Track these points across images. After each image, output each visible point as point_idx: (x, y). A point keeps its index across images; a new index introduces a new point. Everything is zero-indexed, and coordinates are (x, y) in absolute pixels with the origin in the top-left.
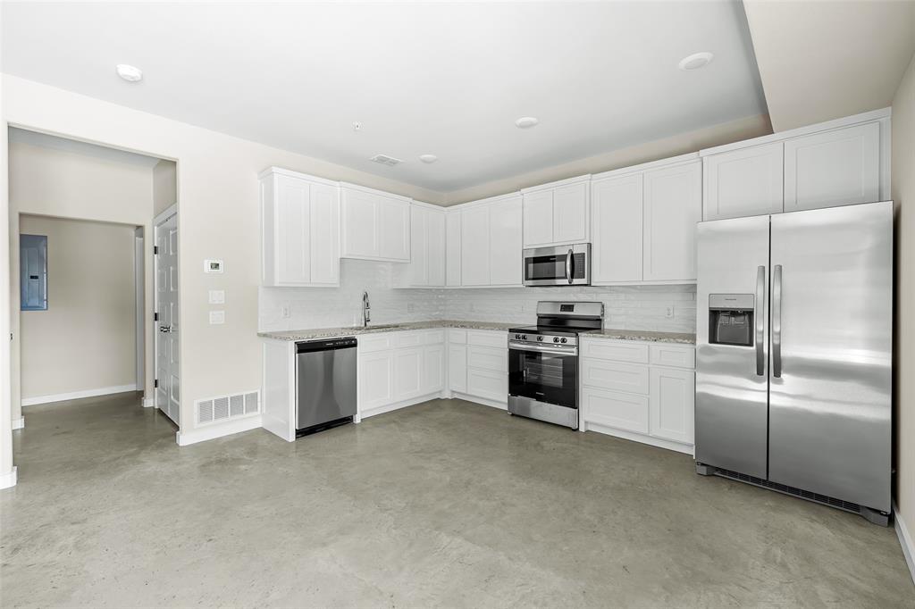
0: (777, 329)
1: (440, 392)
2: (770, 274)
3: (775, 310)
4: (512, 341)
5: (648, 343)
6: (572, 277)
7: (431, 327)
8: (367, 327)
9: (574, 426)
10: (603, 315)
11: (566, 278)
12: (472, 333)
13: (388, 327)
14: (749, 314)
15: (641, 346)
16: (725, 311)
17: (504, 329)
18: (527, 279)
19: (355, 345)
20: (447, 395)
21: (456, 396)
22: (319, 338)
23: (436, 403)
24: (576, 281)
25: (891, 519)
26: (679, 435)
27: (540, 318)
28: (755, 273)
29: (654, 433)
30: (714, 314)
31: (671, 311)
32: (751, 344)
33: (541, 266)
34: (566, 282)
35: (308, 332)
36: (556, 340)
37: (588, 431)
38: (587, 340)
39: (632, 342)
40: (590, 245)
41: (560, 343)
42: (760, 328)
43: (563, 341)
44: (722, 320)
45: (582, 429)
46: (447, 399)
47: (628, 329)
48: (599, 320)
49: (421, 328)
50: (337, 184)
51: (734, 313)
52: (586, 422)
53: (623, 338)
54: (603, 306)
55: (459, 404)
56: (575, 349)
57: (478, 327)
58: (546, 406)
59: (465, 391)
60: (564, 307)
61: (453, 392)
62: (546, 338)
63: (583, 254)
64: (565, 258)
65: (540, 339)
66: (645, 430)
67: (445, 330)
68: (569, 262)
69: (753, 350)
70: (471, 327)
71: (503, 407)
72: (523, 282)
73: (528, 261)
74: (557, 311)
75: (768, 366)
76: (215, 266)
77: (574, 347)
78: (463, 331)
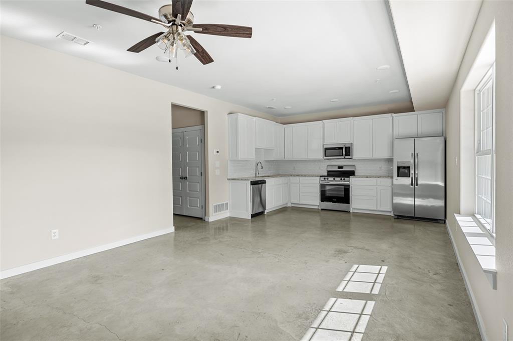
0: (417, 172)
1: (287, 204)
2: (415, 156)
3: (416, 167)
5: (377, 179)
6: (345, 155)
9: (348, 211)
10: (354, 170)
11: (343, 156)
14: (409, 168)
15: (374, 180)
16: (401, 167)
17: (318, 176)
18: (325, 156)
19: (266, 183)
20: (289, 205)
21: (293, 205)
24: (346, 157)
25: (445, 222)
27: (329, 172)
28: (410, 155)
29: (379, 209)
30: (399, 168)
32: (409, 177)
33: (329, 152)
34: (343, 157)
36: (341, 179)
37: (353, 212)
38: (352, 178)
39: (371, 178)
40: (351, 144)
42: (412, 172)
43: (344, 179)
44: (401, 170)
45: (351, 211)
48: (353, 172)
51: (404, 168)
52: (353, 209)
53: (367, 177)
54: (355, 167)
57: (305, 176)
58: (337, 204)
59: (298, 203)
60: (339, 167)
61: (292, 203)
62: (337, 179)
63: (350, 147)
64: (342, 148)
65: (334, 179)
66: (375, 209)
67: (289, 177)
68: (344, 150)
69: (410, 179)
70: (302, 176)
71: (317, 207)
72: (323, 158)
73: (326, 149)
74: (336, 169)
75: (414, 183)
76: (218, 152)
77: (348, 181)
78: (298, 178)
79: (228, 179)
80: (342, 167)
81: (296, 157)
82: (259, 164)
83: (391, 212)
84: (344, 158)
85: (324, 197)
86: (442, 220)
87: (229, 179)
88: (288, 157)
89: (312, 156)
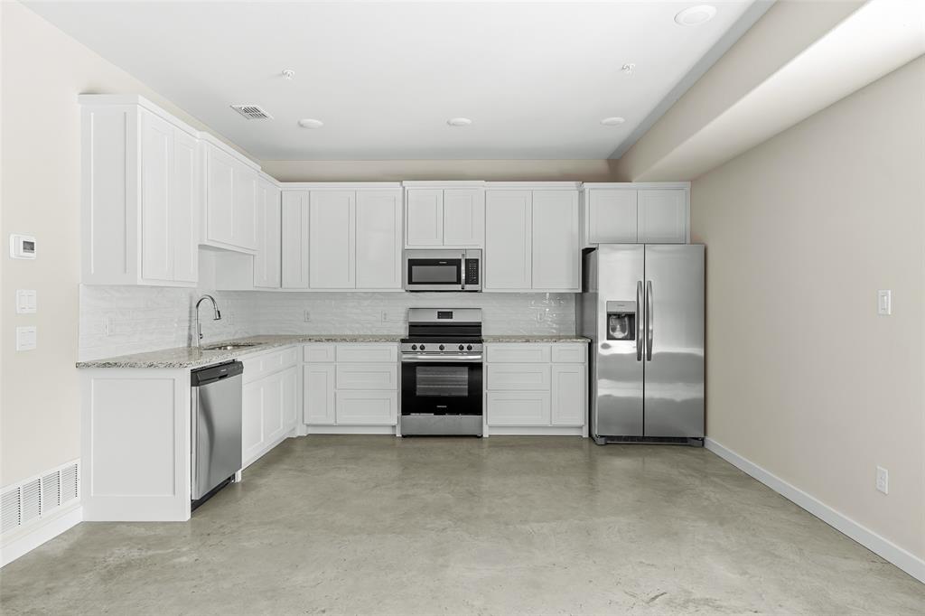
0: (651, 328)
3: (650, 313)
4: (404, 352)
5: (550, 344)
6: (465, 282)
9: (477, 433)
10: (482, 321)
11: (459, 282)
12: (342, 347)
14: (631, 316)
15: (544, 347)
17: (393, 341)
18: (410, 282)
20: (301, 431)
24: (468, 287)
25: (703, 444)
26: (571, 418)
27: (413, 326)
29: (554, 422)
30: (610, 317)
32: (633, 339)
33: (422, 270)
34: (458, 287)
36: (461, 348)
37: (490, 436)
38: (483, 345)
39: (536, 344)
41: (465, 350)
42: (640, 328)
43: (469, 348)
45: (486, 435)
48: (477, 326)
52: (490, 427)
53: (528, 341)
57: (354, 339)
58: (448, 418)
59: (332, 422)
60: (441, 315)
61: (308, 426)
62: (449, 347)
63: (477, 260)
64: (457, 263)
65: (441, 348)
66: (546, 422)
67: (299, 346)
68: (463, 268)
69: (634, 343)
70: (344, 339)
71: (388, 431)
72: (403, 286)
73: (412, 263)
74: (433, 318)
75: (644, 354)
76: (29, 246)
77: (480, 353)
78: (330, 346)
79: (78, 365)
80: (449, 315)
81: (319, 284)
82: (207, 302)
83: (581, 427)
84: (463, 291)
85: (412, 401)
86: (697, 439)
87: (87, 365)
88: (293, 282)
89: (369, 282)
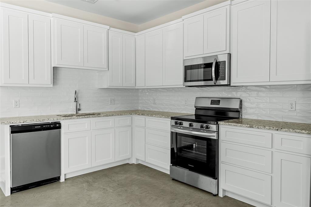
1: (129, 159)
4: (173, 126)
5: (271, 131)
6: (217, 79)
7: (121, 115)
8: (78, 114)
9: (215, 192)
10: (241, 108)
11: (212, 80)
13: (93, 114)
17: (168, 117)
18: (185, 81)
19: (60, 127)
20: (134, 161)
21: (140, 162)
22: (29, 122)
23: (125, 167)
31: (294, 106)
33: (193, 72)
35: (19, 118)
36: (202, 127)
37: (225, 197)
38: (224, 127)
39: (259, 130)
40: (230, 55)
41: (205, 129)
43: (207, 127)
45: (221, 195)
46: (133, 164)
47: (260, 118)
48: (238, 111)
49: (113, 115)
50: (51, 15)
52: (224, 191)
54: (241, 101)
55: (141, 168)
56: (215, 134)
57: (152, 115)
59: (144, 160)
60: (213, 102)
63: (225, 62)
64: (209, 65)
65: (191, 125)
70: (148, 115)
73: (187, 68)
78: (143, 118)
80: (218, 102)
85: (176, 158)
